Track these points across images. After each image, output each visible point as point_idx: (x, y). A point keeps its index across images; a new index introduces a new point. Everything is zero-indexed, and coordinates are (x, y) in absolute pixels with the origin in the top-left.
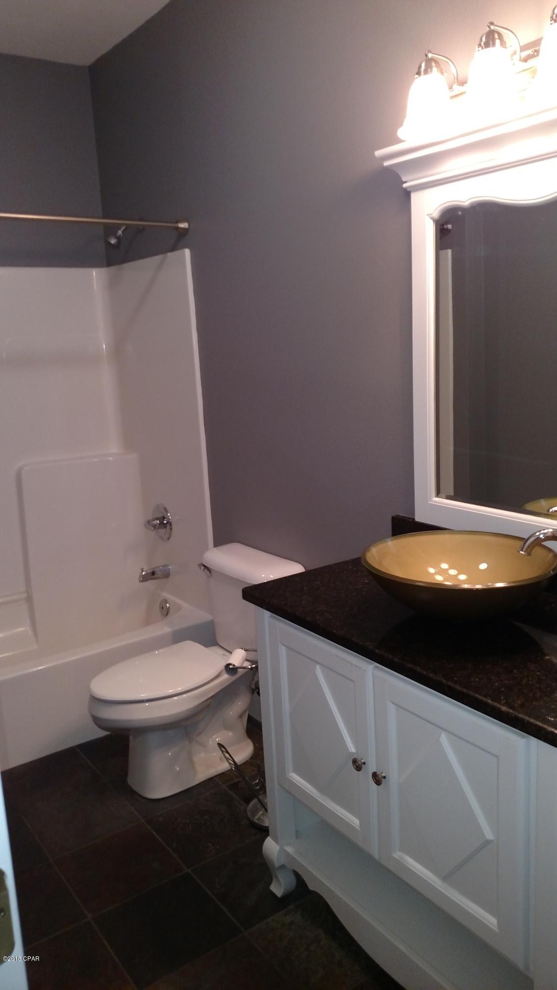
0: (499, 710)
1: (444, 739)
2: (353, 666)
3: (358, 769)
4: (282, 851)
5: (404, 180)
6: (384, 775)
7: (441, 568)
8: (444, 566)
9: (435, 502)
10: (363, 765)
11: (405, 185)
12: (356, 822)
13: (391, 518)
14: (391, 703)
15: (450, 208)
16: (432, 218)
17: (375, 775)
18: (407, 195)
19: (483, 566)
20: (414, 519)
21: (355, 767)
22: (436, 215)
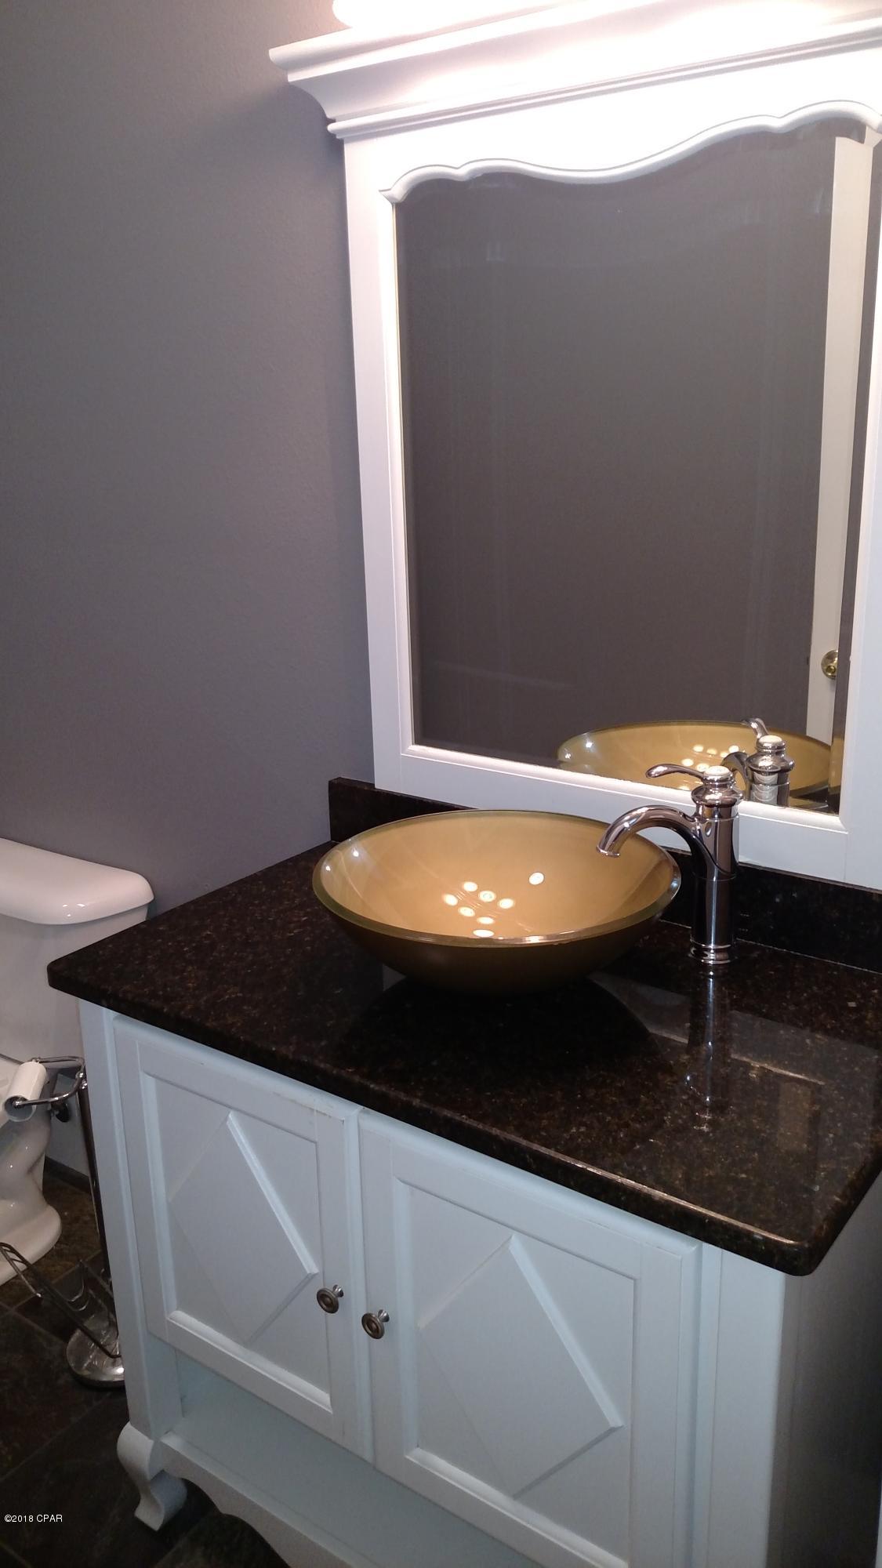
0: (648, 1198)
1: (517, 1247)
2: (315, 1113)
3: (331, 1309)
4: (160, 1449)
5: (329, 115)
6: (385, 1315)
7: (465, 892)
8: (470, 887)
9: (413, 753)
10: (339, 1299)
11: (331, 127)
12: (321, 1397)
13: (327, 784)
14: (398, 1181)
15: (424, 180)
16: (390, 199)
17: (367, 1321)
18: (335, 147)
19: (537, 879)
20: (373, 785)
21: (324, 1306)
22: (399, 192)
